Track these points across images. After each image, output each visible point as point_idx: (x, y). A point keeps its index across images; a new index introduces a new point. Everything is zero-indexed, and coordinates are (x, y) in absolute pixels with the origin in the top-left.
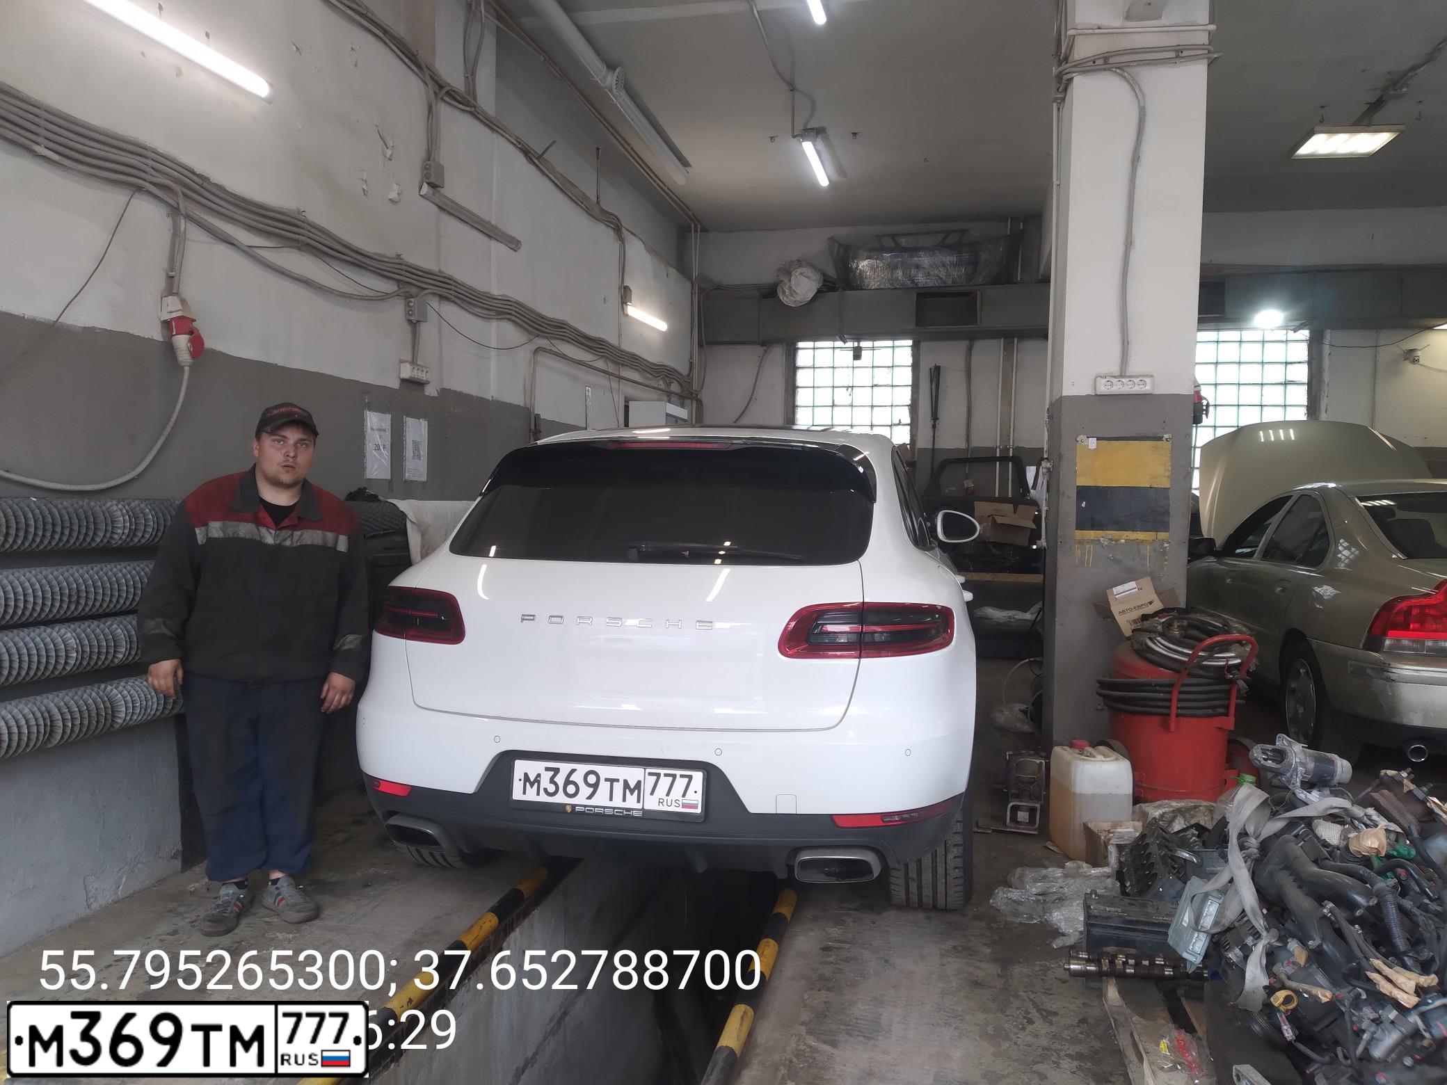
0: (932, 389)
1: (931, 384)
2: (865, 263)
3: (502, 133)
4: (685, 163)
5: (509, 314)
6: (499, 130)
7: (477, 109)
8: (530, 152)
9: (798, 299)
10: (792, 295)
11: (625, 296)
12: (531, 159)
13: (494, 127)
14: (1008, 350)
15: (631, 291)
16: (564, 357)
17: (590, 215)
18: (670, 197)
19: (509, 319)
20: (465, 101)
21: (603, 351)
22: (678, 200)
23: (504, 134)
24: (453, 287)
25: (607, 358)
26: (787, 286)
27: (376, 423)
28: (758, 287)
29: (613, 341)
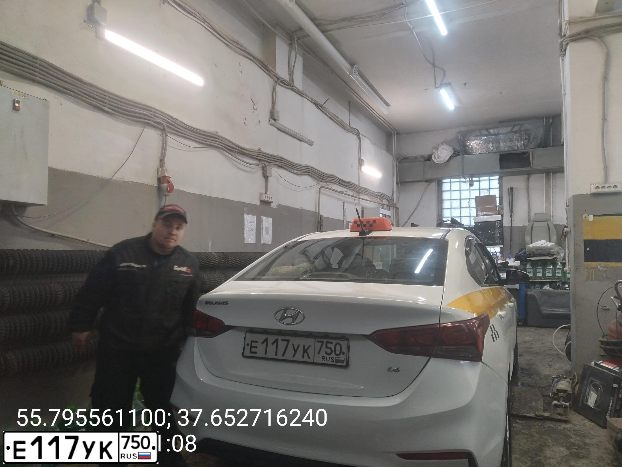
0: (509, 198)
1: (509, 196)
2: (474, 142)
3: (305, 96)
4: (388, 105)
5: (308, 172)
6: (304, 96)
7: (294, 87)
8: (317, 104)
9: (442, 160)
10: (439, 158)
11: (361, 162)
12: (318, 107)
13: (302, 95)
14: (548, 178)
15: (364, 161)
16: (333, 190)
17: (345, 129)
18: (382, 120)
19: (308, 175)
20: (289, 85)
21: (352, 187)
22: (385, 121)
23: (306, 97)
24: (283, 162)
25: (353, 190)
26: (436, 155)
27: (250, 220)
28: (424, 157)
29: (356, 183)
